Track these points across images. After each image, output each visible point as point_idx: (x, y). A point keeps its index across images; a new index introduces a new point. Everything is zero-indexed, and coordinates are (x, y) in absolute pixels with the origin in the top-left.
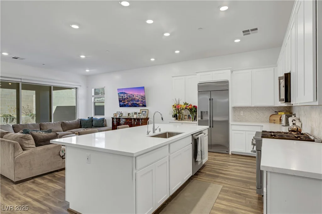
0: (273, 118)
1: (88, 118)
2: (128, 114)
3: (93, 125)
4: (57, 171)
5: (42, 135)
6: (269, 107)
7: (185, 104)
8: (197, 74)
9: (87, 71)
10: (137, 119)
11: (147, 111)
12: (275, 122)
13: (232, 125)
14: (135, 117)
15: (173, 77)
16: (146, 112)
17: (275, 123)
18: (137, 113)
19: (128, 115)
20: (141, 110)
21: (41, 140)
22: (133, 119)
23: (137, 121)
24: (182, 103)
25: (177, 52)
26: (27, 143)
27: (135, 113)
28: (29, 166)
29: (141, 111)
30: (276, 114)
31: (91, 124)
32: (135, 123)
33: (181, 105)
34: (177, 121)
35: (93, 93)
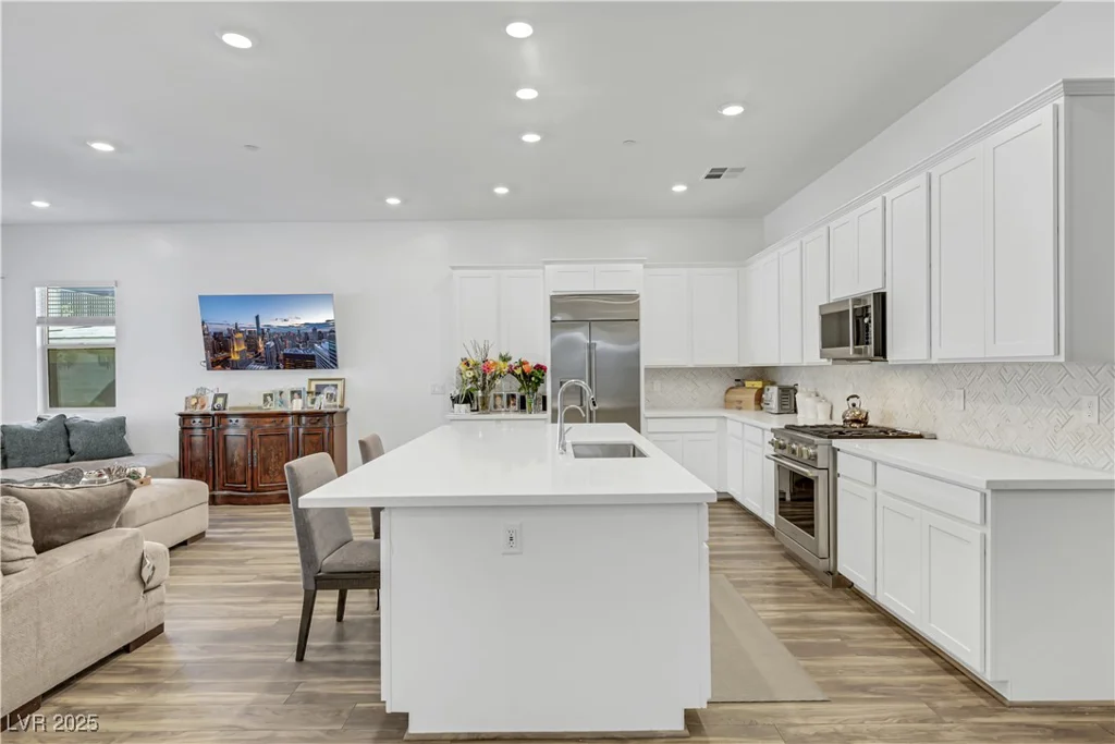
0: (737, 395)
1: (40, 419)
2: (265, 396)
3: (72, 453)
4: (126, 649)
5: (63, 497)
6: (721, 368)
7: (505, 359)
8: (547, 267)
9: (40, 204)
10: (307, 414)
11: (339, 383)
12: (742, 405)
13: (647, 418)
14: (297, 405)
15: (453, 268)
16: (336, 386)
17: (740, 408)
18: (304, 394)
19: (265, 401)
20: (311, 380)
21: (59, 521)
22: (293, 414)
23: (307, 422)
24: (493, 357)
25: (501, 191)
26: (13, 540)
27: (293, 392)
28: (34, 647)
29: (314, 384)
30: (737, 387)
31: (63, 446)
32: (301, 431)
33: (495, 363)
34: (476, 416)
35: (38, 307)
